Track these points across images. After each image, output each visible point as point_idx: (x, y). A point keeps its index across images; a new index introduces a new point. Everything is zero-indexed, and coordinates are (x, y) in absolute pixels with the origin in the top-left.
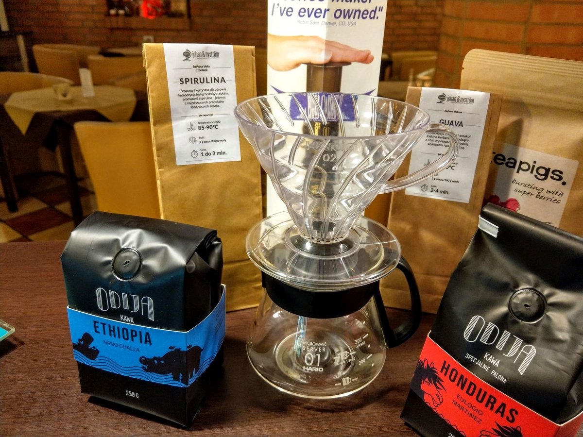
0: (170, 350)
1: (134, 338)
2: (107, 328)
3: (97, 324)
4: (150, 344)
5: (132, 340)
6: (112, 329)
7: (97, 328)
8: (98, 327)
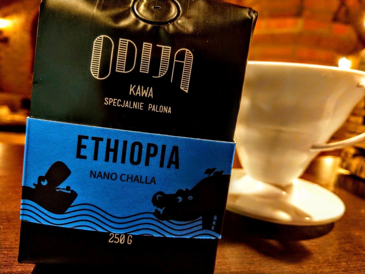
0: (207, 176)
1: (151, 158)
2: (103, 145)
3: (84, 142)
4: (177, 167)
5: (147, 164)
6: (112, 146)
7: (82, 149)
8: (85, 147)
